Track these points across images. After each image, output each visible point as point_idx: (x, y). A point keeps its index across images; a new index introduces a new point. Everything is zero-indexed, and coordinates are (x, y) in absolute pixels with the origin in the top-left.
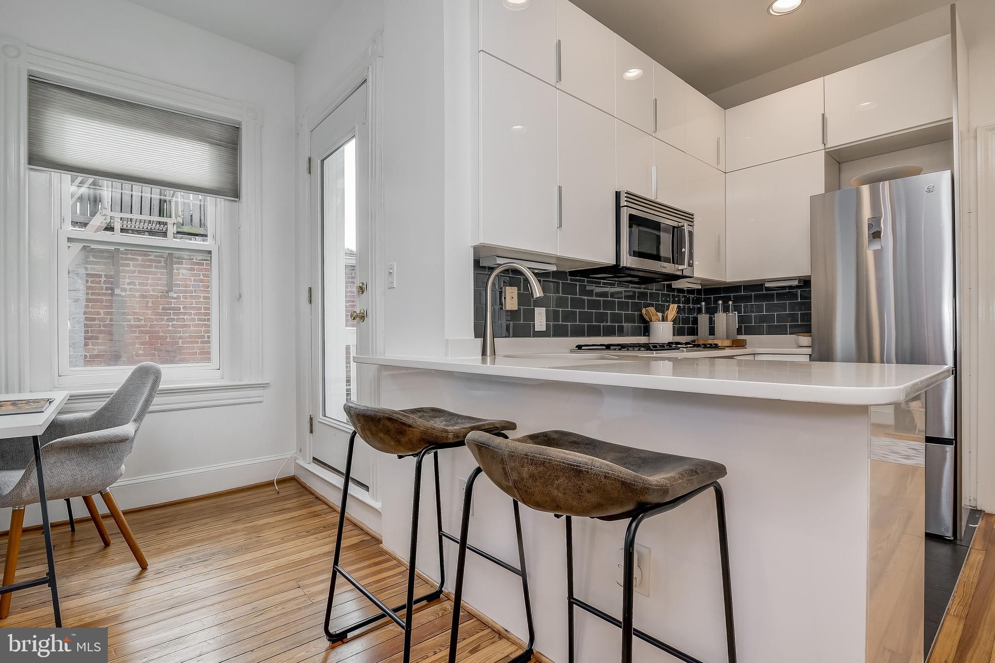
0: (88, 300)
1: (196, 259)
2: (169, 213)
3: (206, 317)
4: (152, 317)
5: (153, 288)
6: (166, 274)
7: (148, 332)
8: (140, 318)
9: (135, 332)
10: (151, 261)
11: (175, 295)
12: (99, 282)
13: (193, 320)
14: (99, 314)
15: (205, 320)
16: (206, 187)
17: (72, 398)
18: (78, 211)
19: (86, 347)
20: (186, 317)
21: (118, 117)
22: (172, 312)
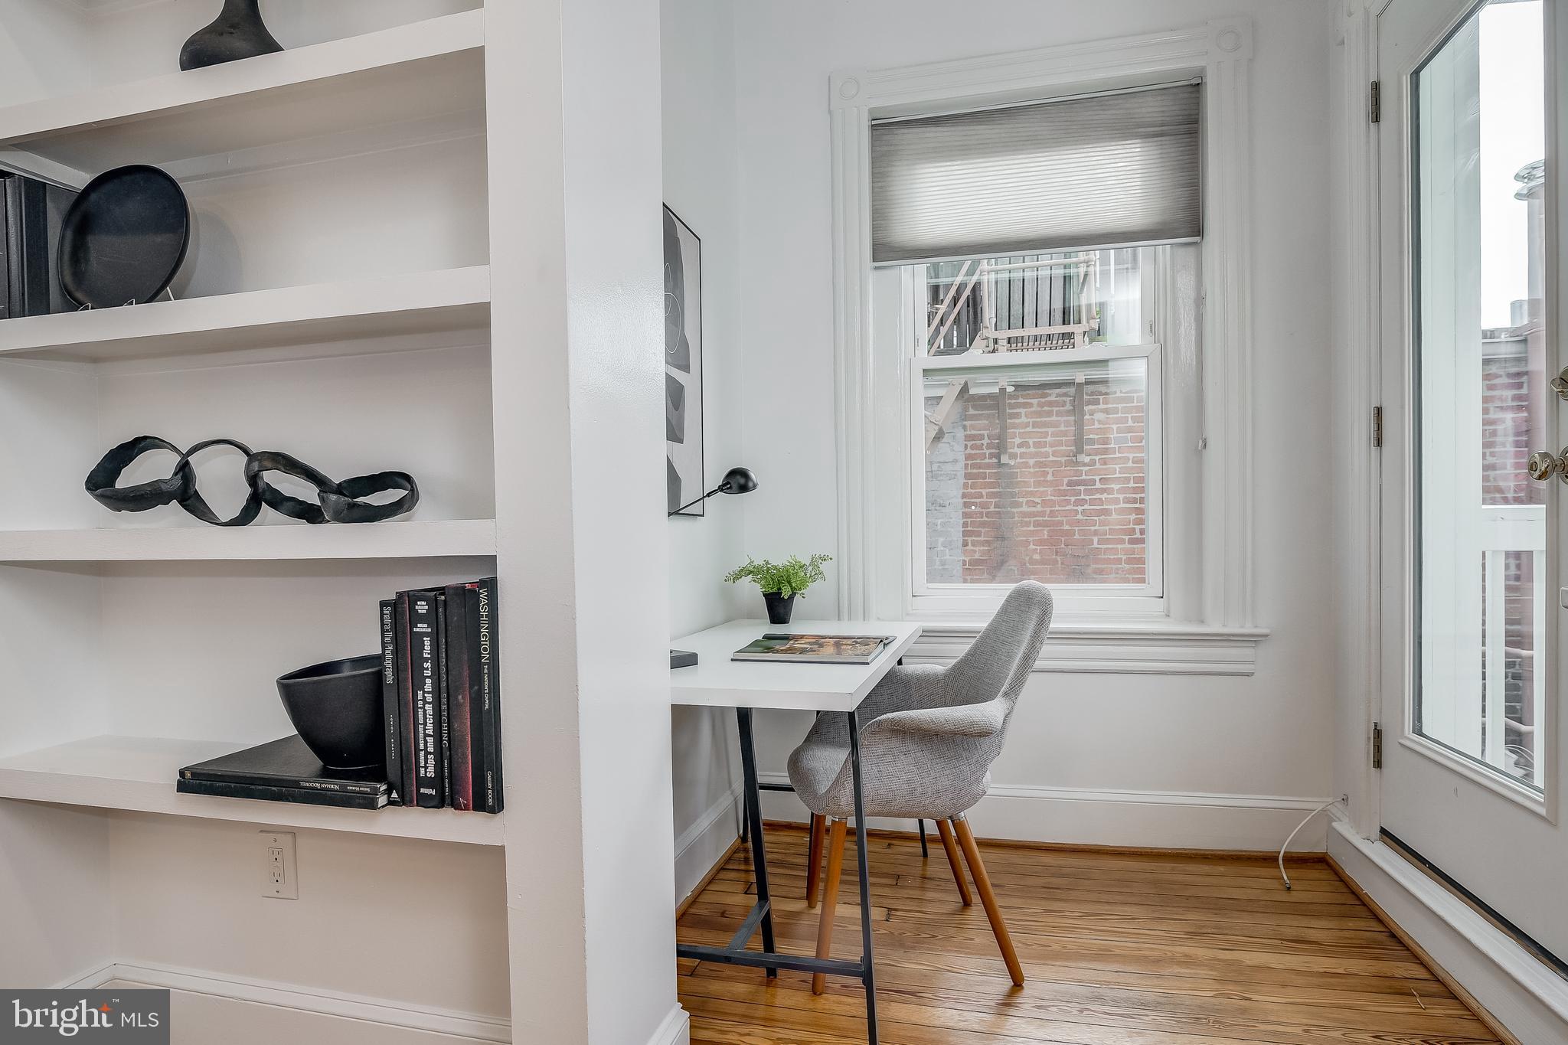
0: (967, 476)
1: (1121, 392)
2: (1078, 317)
3: (1138, 496)
4: (1053, 498)
5: (1054, 449)
6: (1073, 423)
7: (1045, 524)
8: (1037, 500)
9: (1028, 524)
10: (1051, 404)
11: (1087, 459)
12: (980, 447)
13: (1116, 501)
14: (981, 496)
15: (1135, 501)
16: (1135, 229)
17: (927, 634)
18: (955, 343)
19: (965, 548)
20: (1104, 496)
21: (988, 141)
22: (1082, 488)
